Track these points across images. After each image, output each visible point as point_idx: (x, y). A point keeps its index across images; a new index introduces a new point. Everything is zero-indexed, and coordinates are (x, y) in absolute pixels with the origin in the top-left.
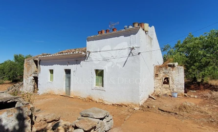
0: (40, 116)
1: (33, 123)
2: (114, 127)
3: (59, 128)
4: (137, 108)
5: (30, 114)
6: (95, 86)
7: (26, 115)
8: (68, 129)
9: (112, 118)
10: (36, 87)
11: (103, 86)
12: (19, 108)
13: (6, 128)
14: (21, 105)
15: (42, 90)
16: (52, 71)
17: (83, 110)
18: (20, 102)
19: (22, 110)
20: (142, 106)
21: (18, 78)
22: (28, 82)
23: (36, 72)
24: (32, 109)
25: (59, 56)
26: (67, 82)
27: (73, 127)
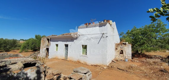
0: (50, 71)
1: (45, 76)
2: (92, 78)
3: (61, 78)
4: (105, 68)
5: (44, 70)
6: (82, 54)
7: (42, 71)
8: (66, 79)
9: (91, 73)
10: (47, 54)
11: (86, 54)
12: (38, 67)
13: (30, 78)
14: (39, 65)
15: (51, 56)
16: (57, 45)
17: (75, 68)
18: (39, 63)
19: (39, 68)
20: (108, 66)
21: (37, 48)
22: (43, 51)
23: (48, 46)
24: (45, 67)
25: (62, 36)
26: (66, 52)
27: (69, 78)
